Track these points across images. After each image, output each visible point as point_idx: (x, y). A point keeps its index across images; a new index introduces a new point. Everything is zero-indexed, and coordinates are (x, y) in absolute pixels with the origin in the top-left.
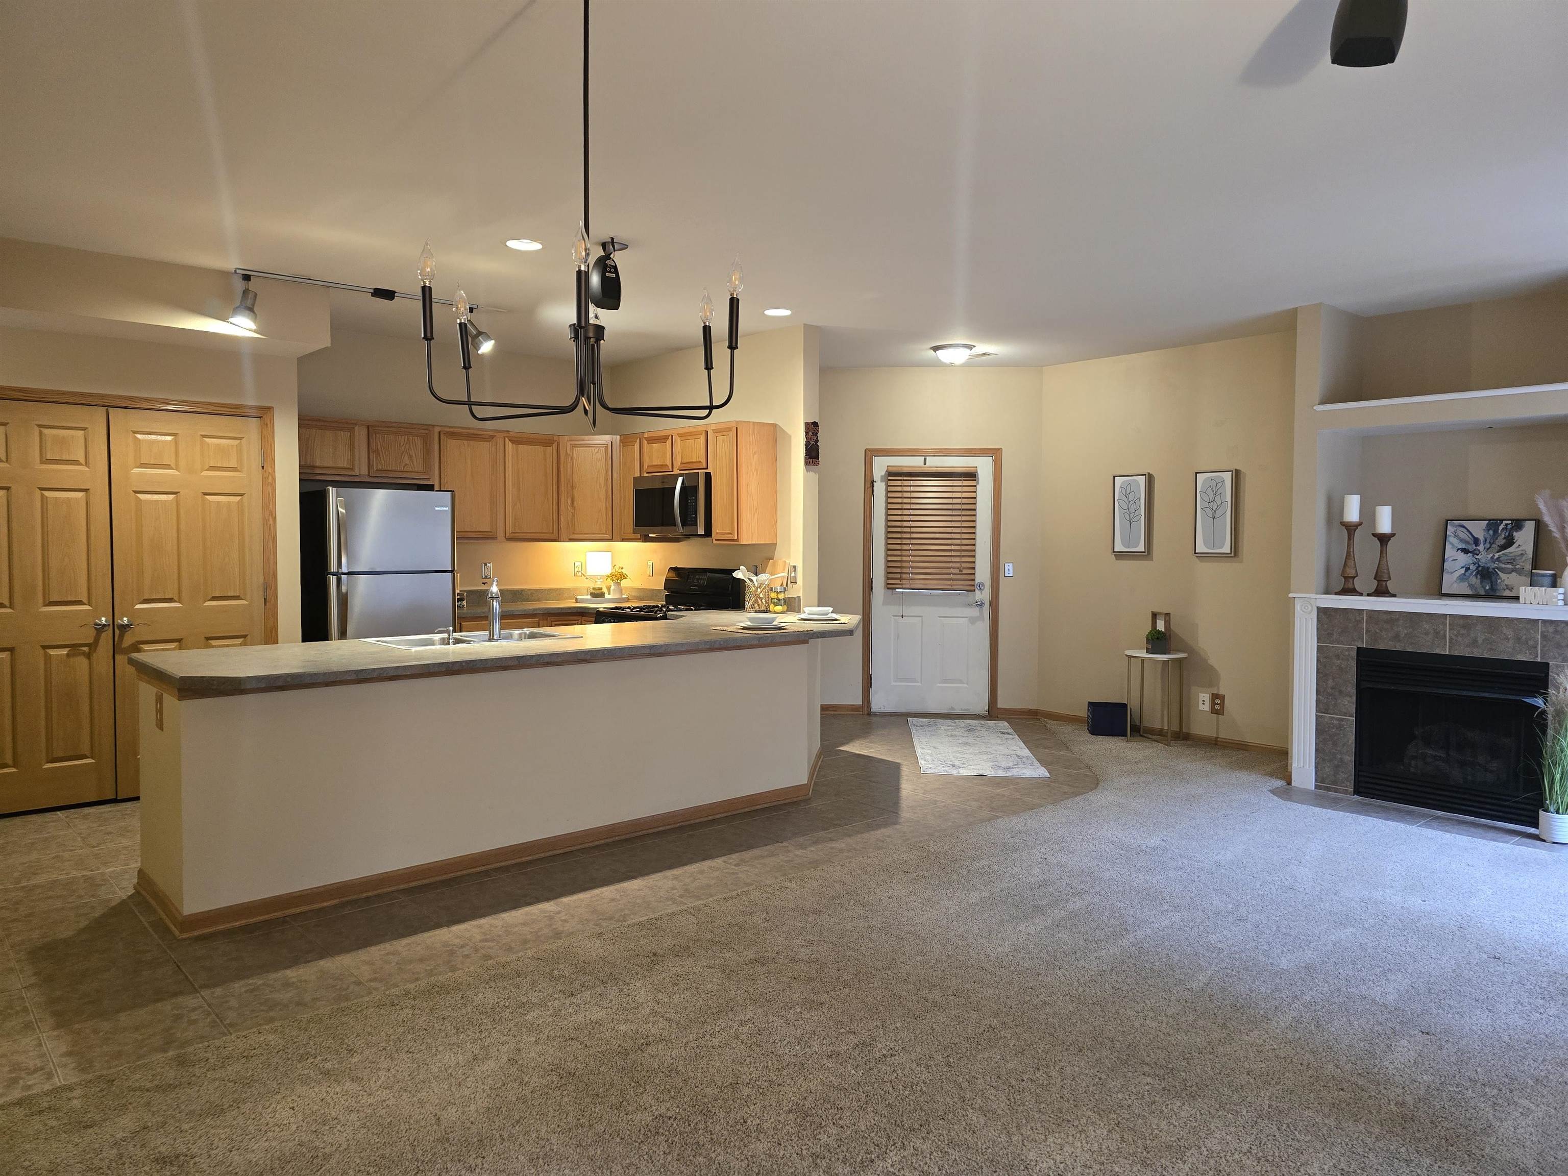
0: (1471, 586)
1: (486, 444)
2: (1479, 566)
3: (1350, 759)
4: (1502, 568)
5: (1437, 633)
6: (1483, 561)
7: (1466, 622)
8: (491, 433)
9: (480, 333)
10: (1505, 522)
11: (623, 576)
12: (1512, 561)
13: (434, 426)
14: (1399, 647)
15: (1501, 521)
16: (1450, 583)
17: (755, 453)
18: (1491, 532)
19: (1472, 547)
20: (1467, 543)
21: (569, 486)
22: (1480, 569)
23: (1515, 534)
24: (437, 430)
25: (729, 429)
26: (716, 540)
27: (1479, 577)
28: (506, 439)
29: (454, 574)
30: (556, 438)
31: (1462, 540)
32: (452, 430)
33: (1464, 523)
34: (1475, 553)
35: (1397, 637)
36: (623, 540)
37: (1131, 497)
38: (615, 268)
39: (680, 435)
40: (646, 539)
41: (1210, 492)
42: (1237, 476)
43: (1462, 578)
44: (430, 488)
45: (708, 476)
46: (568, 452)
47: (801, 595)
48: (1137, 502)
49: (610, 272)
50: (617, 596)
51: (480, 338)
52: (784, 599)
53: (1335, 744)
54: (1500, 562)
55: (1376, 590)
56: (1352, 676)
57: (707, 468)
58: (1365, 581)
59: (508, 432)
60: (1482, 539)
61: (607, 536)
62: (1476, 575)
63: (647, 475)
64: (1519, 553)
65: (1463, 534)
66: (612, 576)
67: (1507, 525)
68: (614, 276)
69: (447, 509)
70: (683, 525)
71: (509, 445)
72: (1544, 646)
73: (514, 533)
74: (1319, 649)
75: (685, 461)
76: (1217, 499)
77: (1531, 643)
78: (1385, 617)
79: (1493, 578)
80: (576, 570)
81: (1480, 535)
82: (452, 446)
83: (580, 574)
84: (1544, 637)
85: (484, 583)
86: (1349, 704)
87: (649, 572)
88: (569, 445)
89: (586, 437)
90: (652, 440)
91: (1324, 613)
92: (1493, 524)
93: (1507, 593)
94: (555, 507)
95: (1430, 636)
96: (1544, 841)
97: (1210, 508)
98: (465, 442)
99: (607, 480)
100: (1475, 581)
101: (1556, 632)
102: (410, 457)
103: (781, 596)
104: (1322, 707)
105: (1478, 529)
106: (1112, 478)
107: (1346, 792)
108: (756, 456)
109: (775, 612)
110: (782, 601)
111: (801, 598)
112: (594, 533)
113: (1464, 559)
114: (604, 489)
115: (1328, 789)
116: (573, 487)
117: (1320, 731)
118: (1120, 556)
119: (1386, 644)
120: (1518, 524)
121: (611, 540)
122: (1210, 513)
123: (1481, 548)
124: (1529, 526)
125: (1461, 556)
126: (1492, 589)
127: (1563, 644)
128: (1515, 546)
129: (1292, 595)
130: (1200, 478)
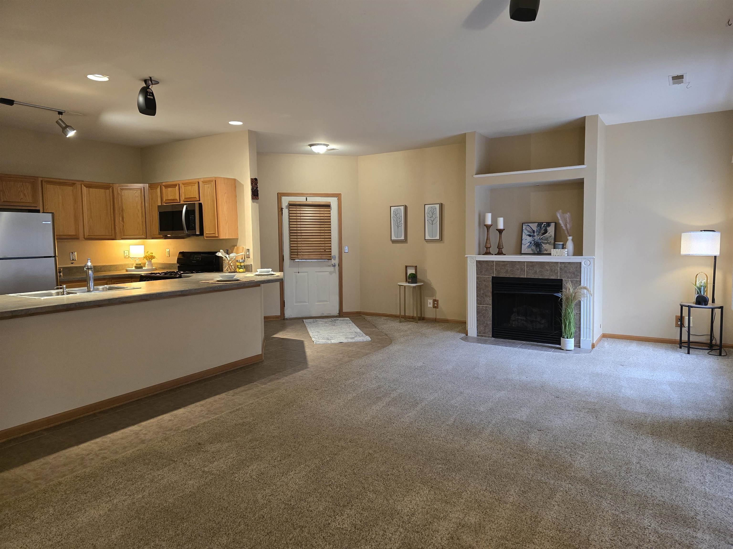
0: (532, 250)
1: (71, 188)
2: (535, 242)
3: (490, 323)
4: (543, 242)
5: (522, 269)
6: (536, 239)
7: (532, 264)
8: (73, 182)
9: (67, 126)
11: (153, 257)
12: (547, 239)
13: (38, 177)
14: (508, 276)
15: (543, 223)
16: (524, 249)
17: (225, 193)
18: (539, 228)
19: (532, 234)
20: (530, 232)
21: (120, 210)
22: (535, 243)
23: (547, 228)
24: (40, 179)
25: (211, 181)
26: (206, 237)
27: (535, 246)
28: (83, 185)
29: (56, 258)
30: (111, 185)
31: (528, 231)
32: (49, 179)
33: (529, 224)
34: (533, 236)
35: (507, 272)
36: (153, 238)
37: (398, 215)
38: (152, 93)
39: (183, 184)
40: (166, 237)
41: (431, 213)
42: (441, 206)
43: (529, 247)
44: (38, 211)
45: (200, 205)
46: (119, 192)
47: (252, 263)
48: (401, 218)
49: (150, 95)
50: (150, 268)
51: (67, 129)
52: (244, 266)
53: (484, 317)
54: (543, 240)
56: (490, 289)
57: (200, 201)
58: (494, 249)
59: (83, 181)
60: (536, 231)
61: (143, 237)
62: (534, 245)
63: (165, 204)
64: (549, 236)
65: (529, 229)
66: (146, 257)
67: (545, 225)
68: (152, 98)
69: (50, 223)
70: (187, 230)
71: (84, 189)
72: (561, 273)
73: (90, 235)
74: (477, 278)
75: (187, 197)
76: (434, 216)
77: (556, 272)
78: (502, 263)
79: (540, 247)
80: (125, 255)
81: (535, 229)
82: (50, 188)
83: (127, 257)
84: (560, 269)
85: (72, 263)
86: (489, 300)
87: (168, 255)
88: (119, 189)
89: (129, 185)
90: (167, 187)
91: (479, 263)
92: (540, 224)
93: (545, 252)
94: (113, 222)
95: (519, 271)
96: (563, 350)
97: (431, 220)
98: (58, 186)
99: (142, 207)
100: (534, 248)
101: (565, 267)
102: (24, 194)
103: (242, 264)
104: (479, 302)
105: (534, 227)
106: (389, 208)
107: (489, 337)
108: (226, 195)
109: (239, 272)
110: (243, 267)
111: (253, 265)
112: (136, 235)
113: (529, 239)
114: (140, 211)
115: (482, 336)
116: (122, 211)
117: (478, 312)
118: (394, 242)
119: (503, 275)
120: (548, 224)
121: (146, 238)
122: (431, 222)
123: (535, 234)
124: (553, 225)
125: (528, 238)
126: (540, 251)
127: (568, 271)
128: (548, 233)
129: (467, 256)
130: (427, 207)
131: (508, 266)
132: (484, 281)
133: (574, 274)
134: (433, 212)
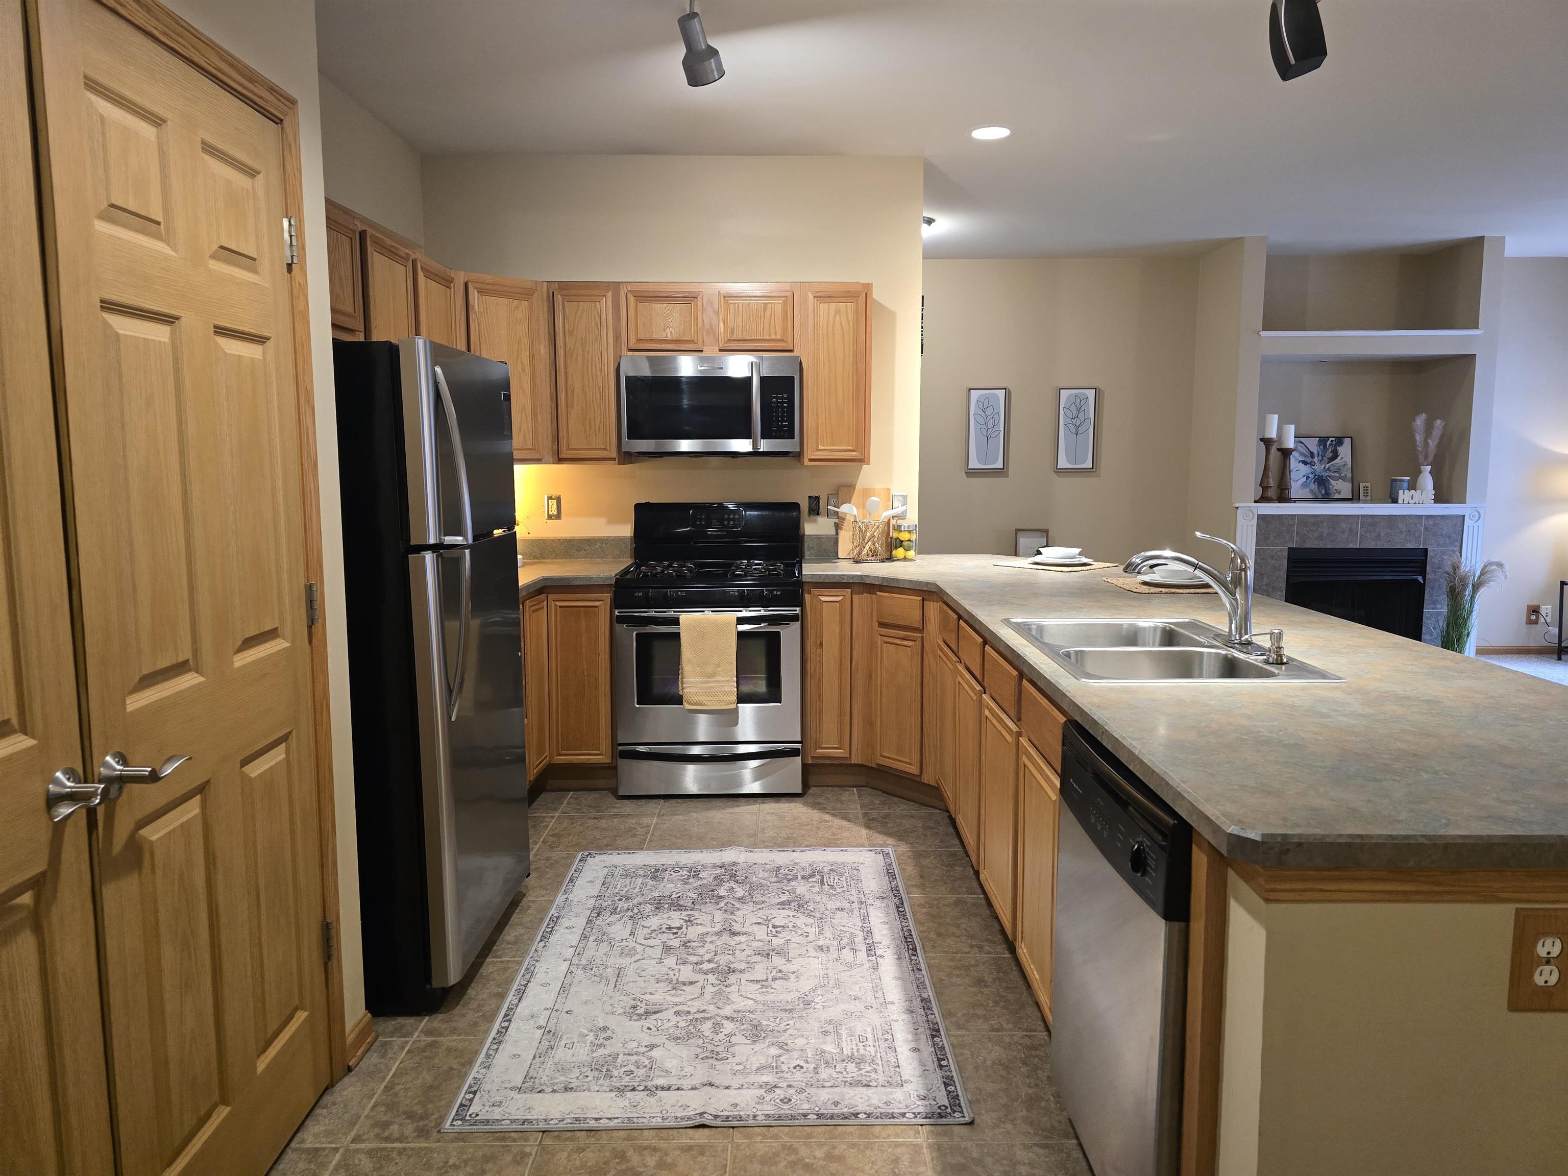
0: (1312, 491)
2: (1316, 475)
4: (1332, 476)
5: (1351, 530)
6: (1318, 470)
7: (1372, 521)
10: (1331, 439)
12: (1338, 470)
14: (1322, 545)
15: (1328, 438)
16: (1296, 488)
18: (1322, 447)
19: (1309, 460)
20: (1305, 456)
22: (1316, 477)
23: (1338, 448)
26: (812, 460)
27: (1316, 483)
31: (1302, 454)
33: (1302, 439)
34: (1312, 464)
35: (1321, 537)
37: (989, 411)
41: (1073, 408)
42: (1098, 393)
43: (1304, 485)
48: (996, 417)
54: (1330, 471)
55: (1262, 497)
56: (1283, 574)
57: (797, 351)
60: (1316, 453)
62: (1314, 482)
64: (1343, 464)
65: (1302, 449)
67: (1332, 441)
70: (763, 438)
72: (1426, 536)
74: (1255, 551)
76: (1081, 415)
77: (1417, 534)
79: (1326, 485)
81: (1314, 449)
84: (1426, 528)
90: (648, 298)
91: (1262, 518)
92: (1323, 441)
93: (1337, 496)
97: (1073, 424)
100: (1314, 486)
101: (1434, 524)
105: (1313, 445)
106: (965, 392)
113: (1305, 469)
118: (972, 473)
119: (1311, 543)
120: (1339, 441)
122: (1073, 429)
123: (1316, 460)
124: (1347, 442)
125: (1302, 466)
126: (1327, 493)
127: (1438, 534)
128: (1339, 458)
129: (1237, 505)
130: (1064, 394)
131: (1325, 524)
132: (1272, 557)
133: (1450, 537)
134: (1079, 406)
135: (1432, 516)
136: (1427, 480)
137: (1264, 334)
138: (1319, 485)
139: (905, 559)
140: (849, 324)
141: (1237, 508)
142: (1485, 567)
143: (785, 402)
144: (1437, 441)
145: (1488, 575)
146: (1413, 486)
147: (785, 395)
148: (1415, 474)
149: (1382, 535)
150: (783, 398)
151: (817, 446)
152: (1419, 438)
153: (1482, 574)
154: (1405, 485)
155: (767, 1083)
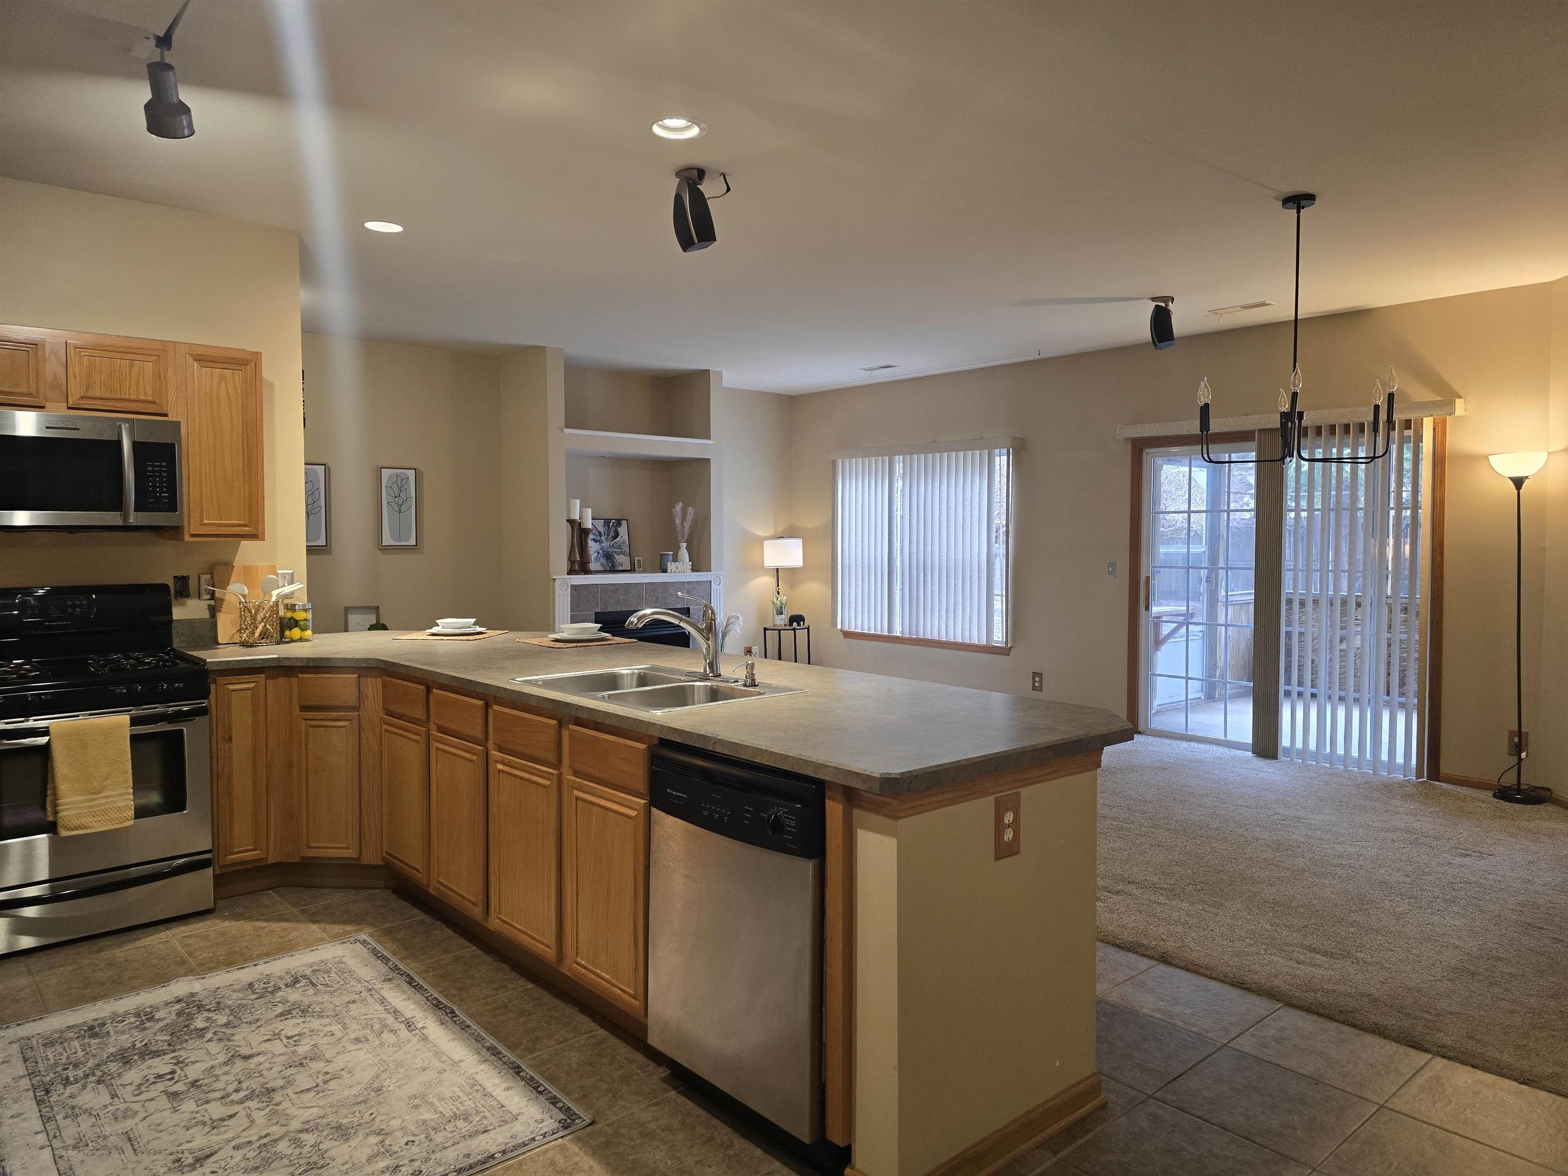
0: (602, 565)
4: (616, 552)
5: (639, 596)
6: (606, 547)
7: (653, 587)
10: (613, 521)
12: (620, 547)
14: (619, 609)
15: (611, 520)
16: (592, 563)
18: (607, 528)
19: (598, 538)
20: (598, 535)
22: (605, 552)
23: (618, 529)
25: (239, 361)
26: (191, 535)
31: (595, 534)
33: (595, 521)
34: (600, 542)
39: (78, 346)
41: (395, 487)
42: (418, 474)
43: (598, 559)
54: (614, 547)
55: (571, 570)
60: (604, 533)
62: (604, 557)
64: (622, 541)
67: (613, 523)
70: (136, 510)
74: (572, 617)
75: (98, 394)
76: (403, 495)
78: (612, 588)
79: (612, 559)
81: (601, 529)
91: (575, 588)
93: (620, 568)
95: (636, 599)
97: (396, 502)
100: (603, 560)
101: (693, 588)
113: (598, 546)
119: (612, 607)
120: (619, 522)
122: (396, 507)
123: (603, 538)
124: (624, 523)
125: (596, 544)
126: (613, 566)
127: (696, 595)
128: (620, 536)
129: (554, 577)
130: (386, 473)
131: (620, 591)
134: (401, 486)
135: (691, 582)
136: (684, 554)
137: (567, 431)
138: (607, 560)
139: (301, 640)
140: (237, 392)
141: (554, 579)
142: (728, 620)
143: (164, 471)
144: (689, 524)
145: (730, 626)
146: (675, 560)
147: (164, 464)
148: (677, 550)
149: (660, 598)
150: (161, 466)
151: (202, 520)
152: (678, 521)
153: (727, 625)
154: (670, 558)
155: (387, 1168)
